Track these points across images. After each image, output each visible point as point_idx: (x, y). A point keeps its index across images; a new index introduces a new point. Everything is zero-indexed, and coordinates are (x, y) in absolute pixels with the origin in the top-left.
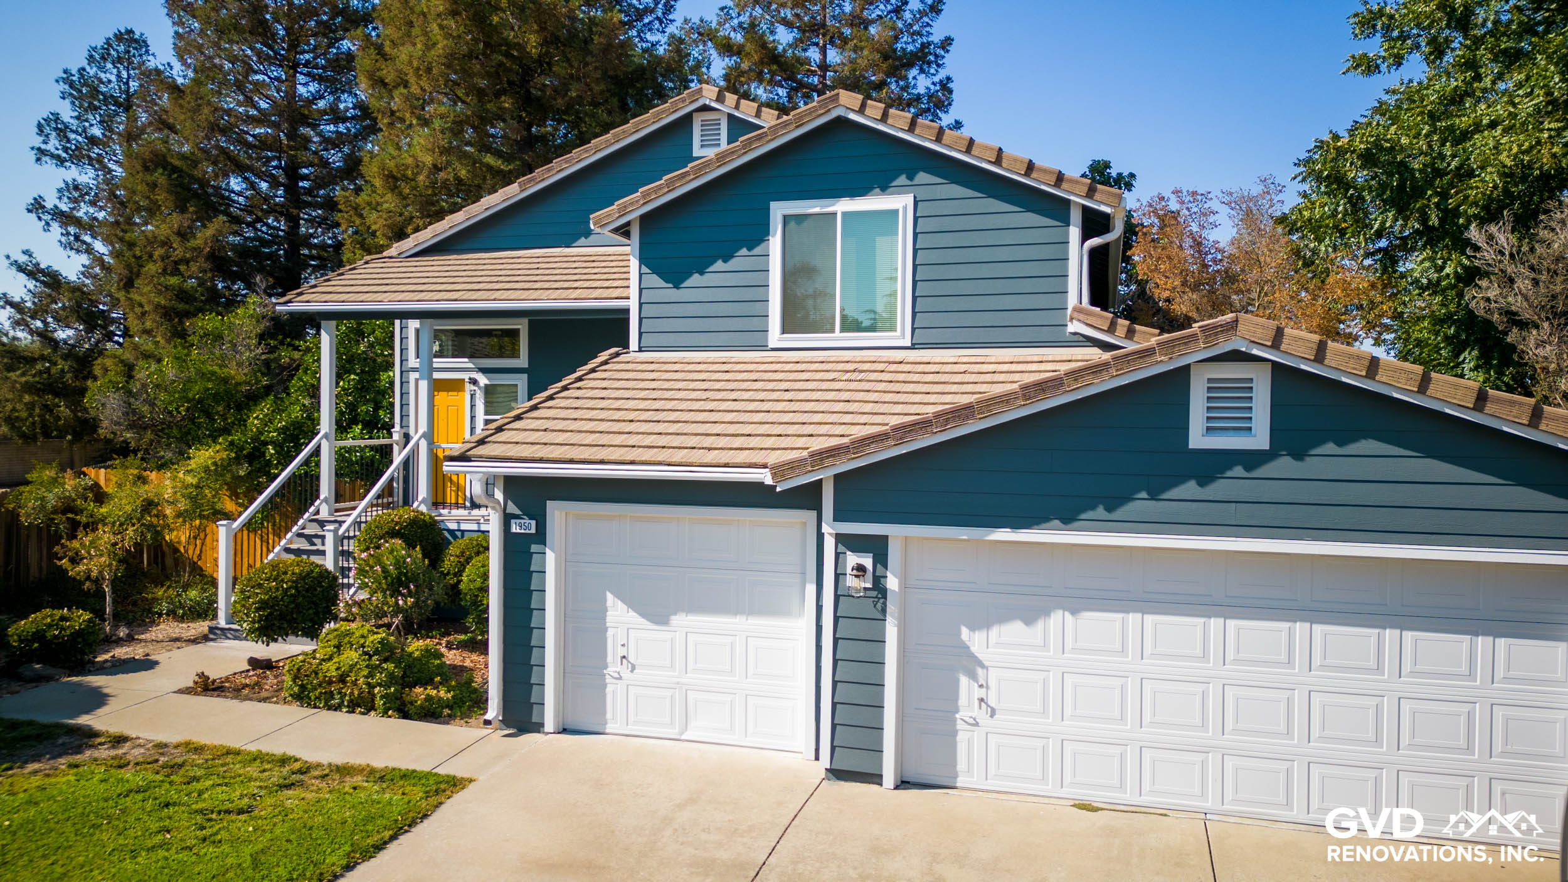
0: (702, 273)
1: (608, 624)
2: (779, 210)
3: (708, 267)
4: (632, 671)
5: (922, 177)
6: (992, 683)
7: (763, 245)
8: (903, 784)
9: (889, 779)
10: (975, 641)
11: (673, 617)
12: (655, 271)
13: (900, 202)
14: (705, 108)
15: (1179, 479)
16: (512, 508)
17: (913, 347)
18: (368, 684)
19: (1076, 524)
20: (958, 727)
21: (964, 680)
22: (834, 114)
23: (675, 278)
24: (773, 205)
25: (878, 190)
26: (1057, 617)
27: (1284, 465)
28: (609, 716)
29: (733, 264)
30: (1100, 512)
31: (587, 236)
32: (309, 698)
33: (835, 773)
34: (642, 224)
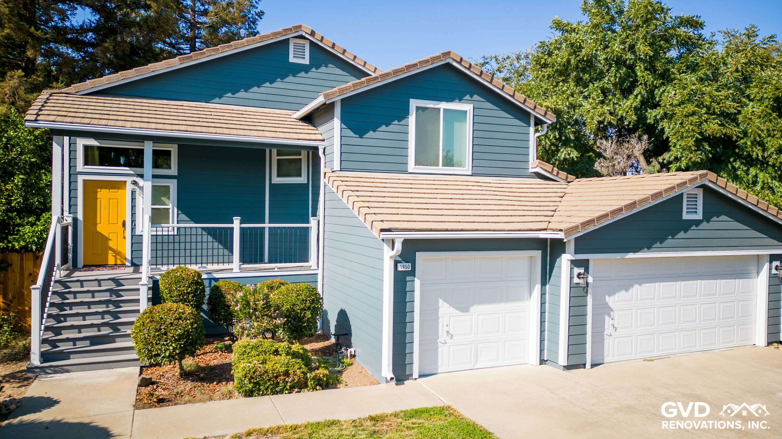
0: (374, 131)
1: (440, 316)
2: (414, 103)
3: (378, 128)
4: (451, 338)
5: (476, 97)
6: (616, 318)
7: (406, 120)
8: (593, 366)
10: (610, 300)
11: (471, 308)
12: (349, 128)
13: (468, 107)
14: (301, 37)
15: (680, 231)
16: (397, 257)
17: (473, 175)
18: (303, 373)
19: (652, 249)
20: (605, 338)
22: (447, 61)
23: (360, 132)
24: (412, 101)
25: (457, 100)
26: (636, 286)
27: (705, 225)
28: (440, 363)
29: (391, 128)
30: (658, 244)
31: (220, 97)
32: (259, 390)
33: (568, 367)
34: (342, 100)
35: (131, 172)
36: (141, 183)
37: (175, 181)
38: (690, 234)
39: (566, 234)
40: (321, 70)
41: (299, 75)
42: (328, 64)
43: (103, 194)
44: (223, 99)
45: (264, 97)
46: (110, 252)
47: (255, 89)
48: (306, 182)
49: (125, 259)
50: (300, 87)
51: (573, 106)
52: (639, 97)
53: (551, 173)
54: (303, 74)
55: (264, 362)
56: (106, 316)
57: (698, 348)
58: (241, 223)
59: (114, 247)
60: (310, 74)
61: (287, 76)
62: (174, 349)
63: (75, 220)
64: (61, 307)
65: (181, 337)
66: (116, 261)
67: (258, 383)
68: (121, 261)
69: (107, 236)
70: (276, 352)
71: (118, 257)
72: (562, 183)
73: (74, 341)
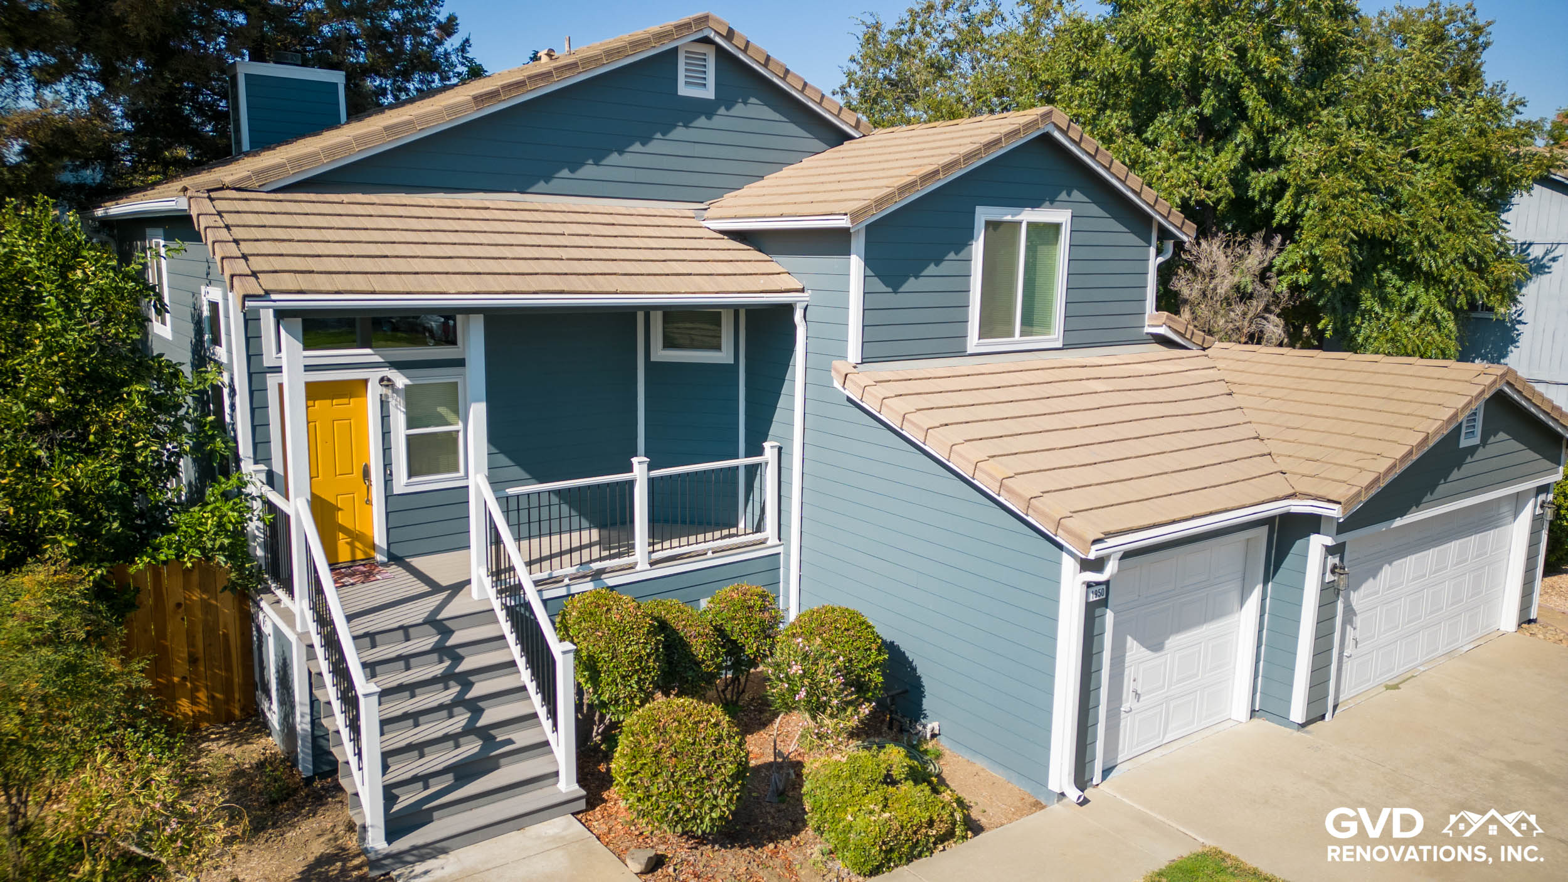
0: (916, 277)
1: (1126, 663)
2: (983, 214)
3: (922, 270)
4: (1138, 701)
5: (1077, 195)
6: (1359, 625)
7: (967, 249)
8: (1332, 716)
9: (1330, 711)
10: (1356, 599)
12: (878, 275)
13: (1064, 217)
14: (704, 41)
15: (1453, 468)
17: (1063, 349)
19: (1419, 507)
21: (1348, 628)
22: (1045, 130)
23: (895, 281)
24: (979, 210)
25: (1047, 203)
26: (1385, 568)
27: (1481, 452)
28: (1120, 748)
29: (943, 268)
30: (1428, 497)
31: (548, 179)
33: (1305, 724)
35: (378, 359)
36: (400, 380)
38: (1463, 471)
39: (1344, 509)
40: (734, 111)
41: (696, 123)
42: (748, 98)
44: (554, 184)
45: (631, 175)
46: (341, 535)
47: (614, 158)
48: (731, 361)
49: (374, 547)
50: (699, 150)
52: (1242, 149)
54: (702, 121)
55: (889, 806)
56: (456, 710)
57: (1440, 652)
59: (350, 526)
60: (717, 121)
61: (674, 126)
66: (353, 553)
67: (890, 850)
68: (365, 553)
69: (334, 502)
70: (890, 778)
71: (358, 544)
72: (1196, 352)
73: (424, 779)
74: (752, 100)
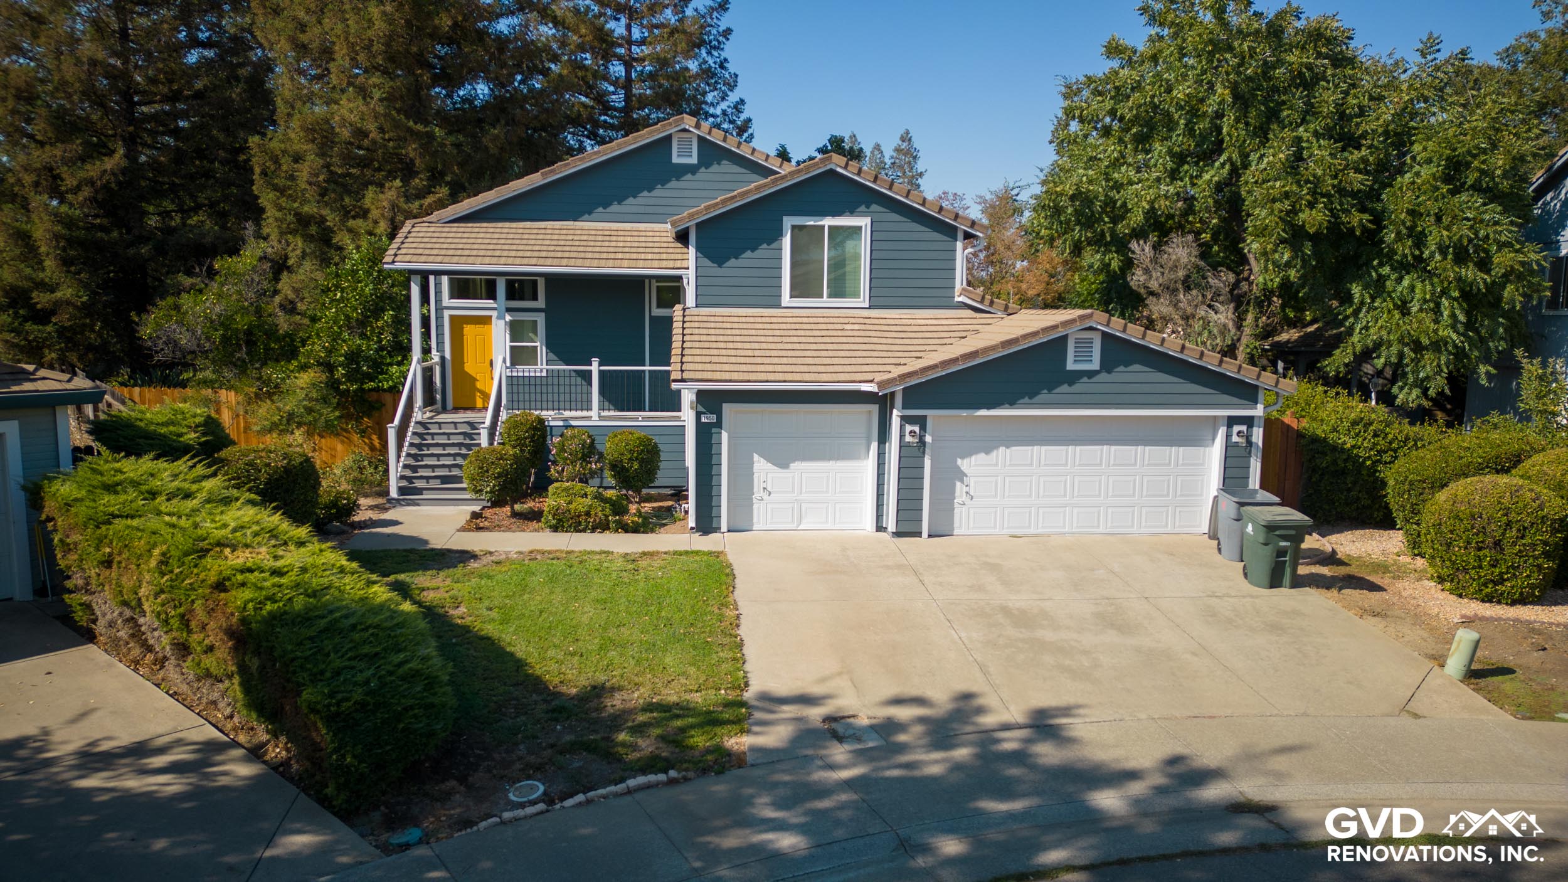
0: (737, 258)
1: (754, 471)
2: (788, 222)
3: (741, 255)
4: (769, 495)
5: (875, 207)
6: (972, 485)
7: (778, 242)
8: (930, 536)
9: (925, 534)
10: (964, 464)
11: (792, 465)
12: (707, 257)
13: (863, 222)
14: (685, 130)
15: (1060, 384)
16: (701, 409)
17: (870, 308)
18: (606, 515)
19: (1017, 406)
20: (955, 506)
21: (958, 484)
22: (828, 167)
23: (720, 260)
24: (785, 218)
25: (848, 214)
26: (1002, 449)
27: (1104, 376)
28: (755, 520)
29: (758, 253)
30: (1026, 400)
31: (590, 213)
32: (563, 526)
33: (898, 534)
34: (698, 225)
36: (508, 318)
37: (543, 315)
38: (1077, 387)
39: (879, 387)
40: (711, 169)
41: (685, 178)
42: (721, 161)
43: (468, 330)
44: (594, 216)
45: (642, 209)
46: (478, 394)
47: (631, 200)
50: (687, 193)
51: (1118, 186)
52: (1227, 167)
53: (982, 302)
54: (689, 176)
55: (570, 503)
56: (458, 458)
57: (1101, 530)
58: (600, 365)
59: (482, 389)
60: (698, 176)
61: (670, 181)
62: (494, 486)
63: (443, 358)
64: (419, 446)
65: (500, 475)
66: (483, 404)
67: (560, 520)
69: (475, 376)
70: (585, 495)
72: (1000, 314)
73: (428, 478)
74: (724, 162)
